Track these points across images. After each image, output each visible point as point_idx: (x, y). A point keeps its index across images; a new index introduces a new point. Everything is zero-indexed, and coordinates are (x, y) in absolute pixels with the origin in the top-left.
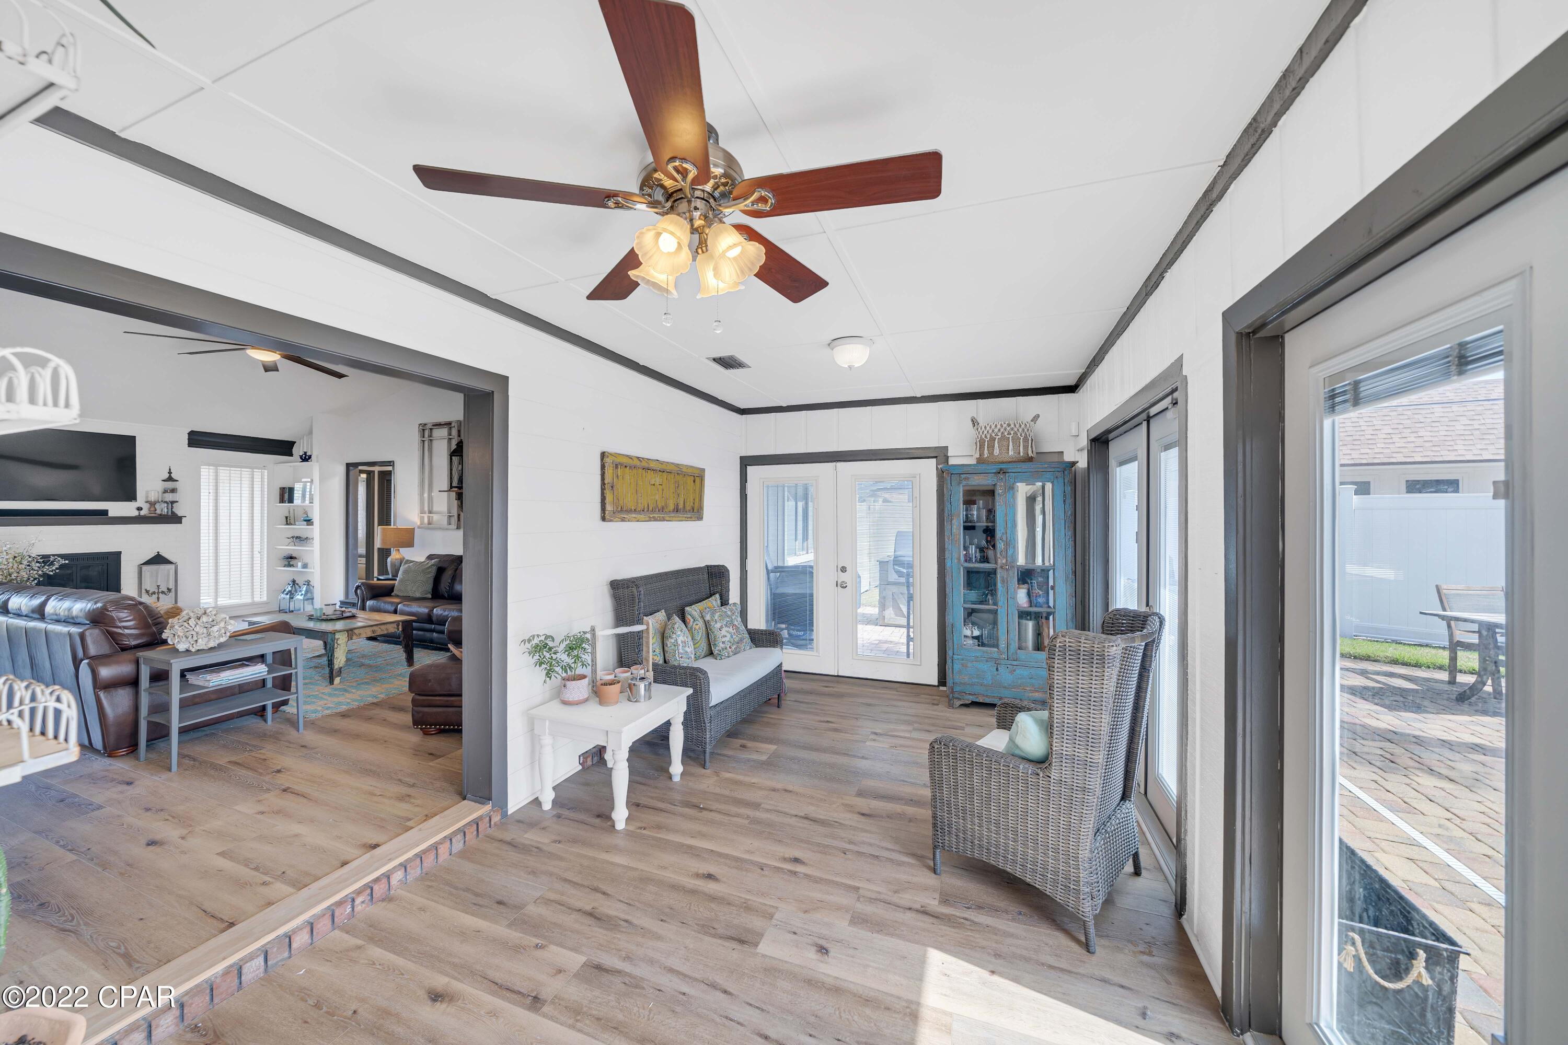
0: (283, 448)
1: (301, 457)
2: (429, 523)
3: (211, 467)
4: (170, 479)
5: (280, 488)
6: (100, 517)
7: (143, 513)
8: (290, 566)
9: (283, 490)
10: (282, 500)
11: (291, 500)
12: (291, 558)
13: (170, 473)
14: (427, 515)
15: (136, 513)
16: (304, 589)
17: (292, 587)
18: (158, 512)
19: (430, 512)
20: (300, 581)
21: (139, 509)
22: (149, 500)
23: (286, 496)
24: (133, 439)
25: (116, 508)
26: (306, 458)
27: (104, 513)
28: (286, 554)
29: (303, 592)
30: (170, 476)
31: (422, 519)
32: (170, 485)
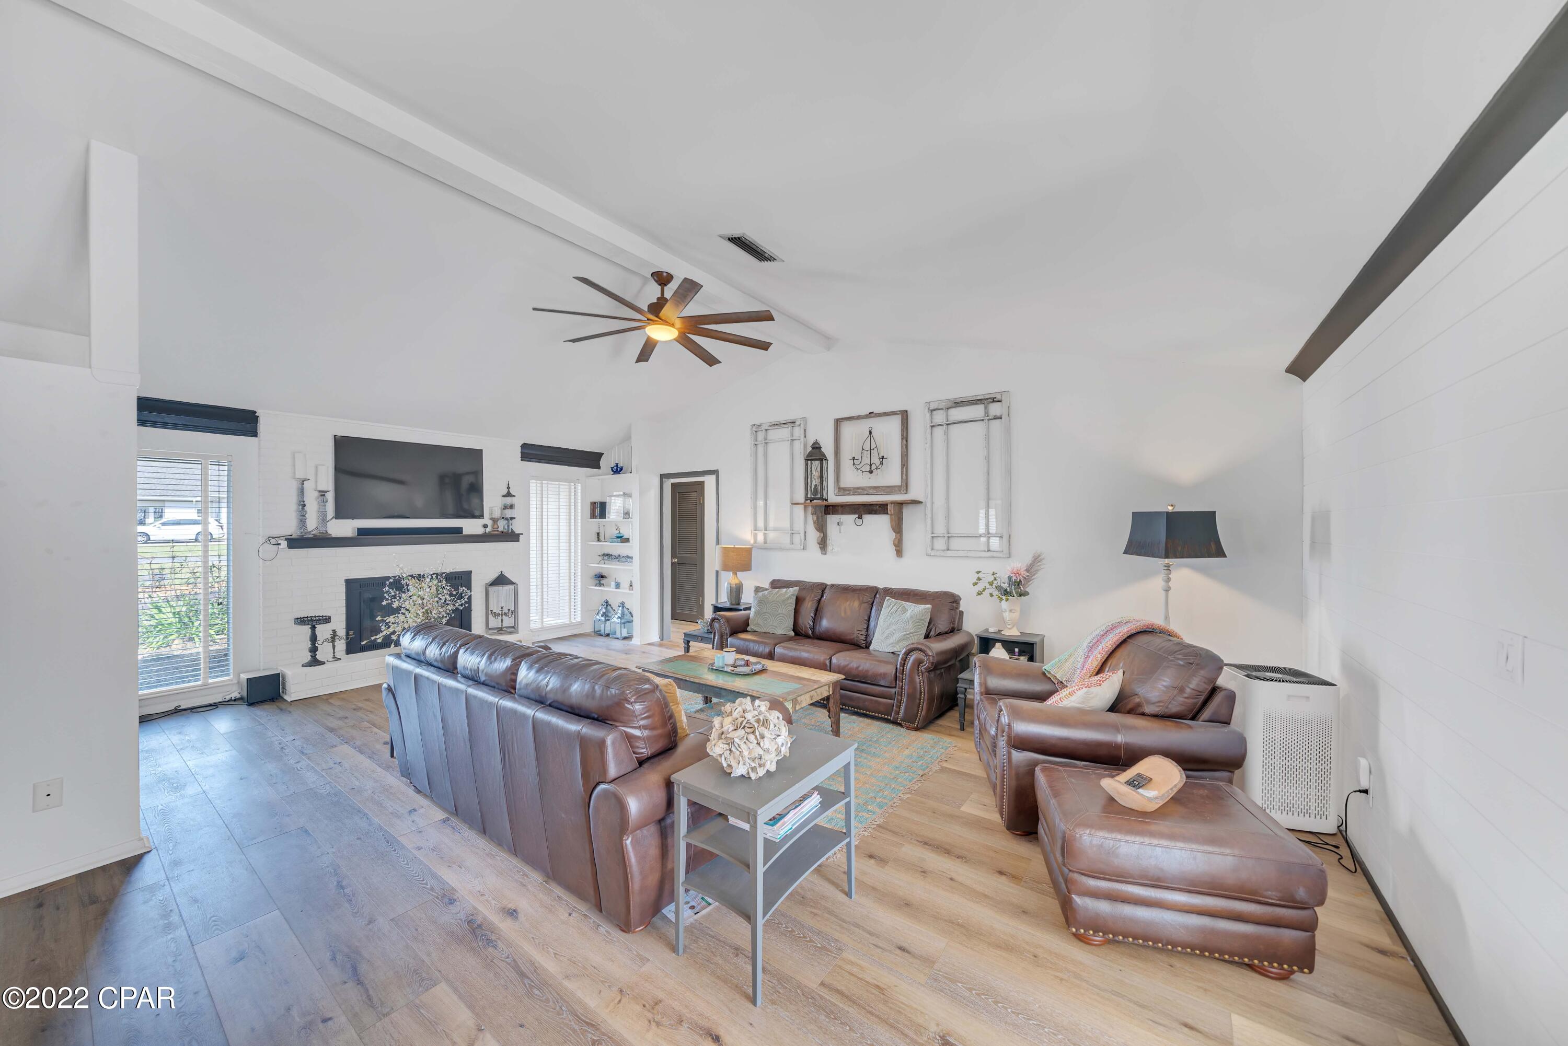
0: (591, 460)
1: (612, 469)
2: (765, 542)
3: (538, 482)
4: (509, 494)
5: (591, 503)
6: (455, 535)
7: (488, 530)
8: (601, 585)
9: (593, 504)
10: (593, 516)
11: (603, 514)
12: (602, 577)
13: (508, 488)
14: (763, 532)
15: (481, 531)
16: (620, 611)
17: (606, 608)
18: (501, 529)
19: (766, 529)
20: (615, 603)
21: (485, 526)
22: (493, 517)
23: (598, 511)
24: (480, 452)
25: (471, 526)
26: (617, 470)
27: (459, 530)
28: (597, 571)
29: (619, 615)
30: (509, 491)
31: (755, 536)
32: (509, 500)
